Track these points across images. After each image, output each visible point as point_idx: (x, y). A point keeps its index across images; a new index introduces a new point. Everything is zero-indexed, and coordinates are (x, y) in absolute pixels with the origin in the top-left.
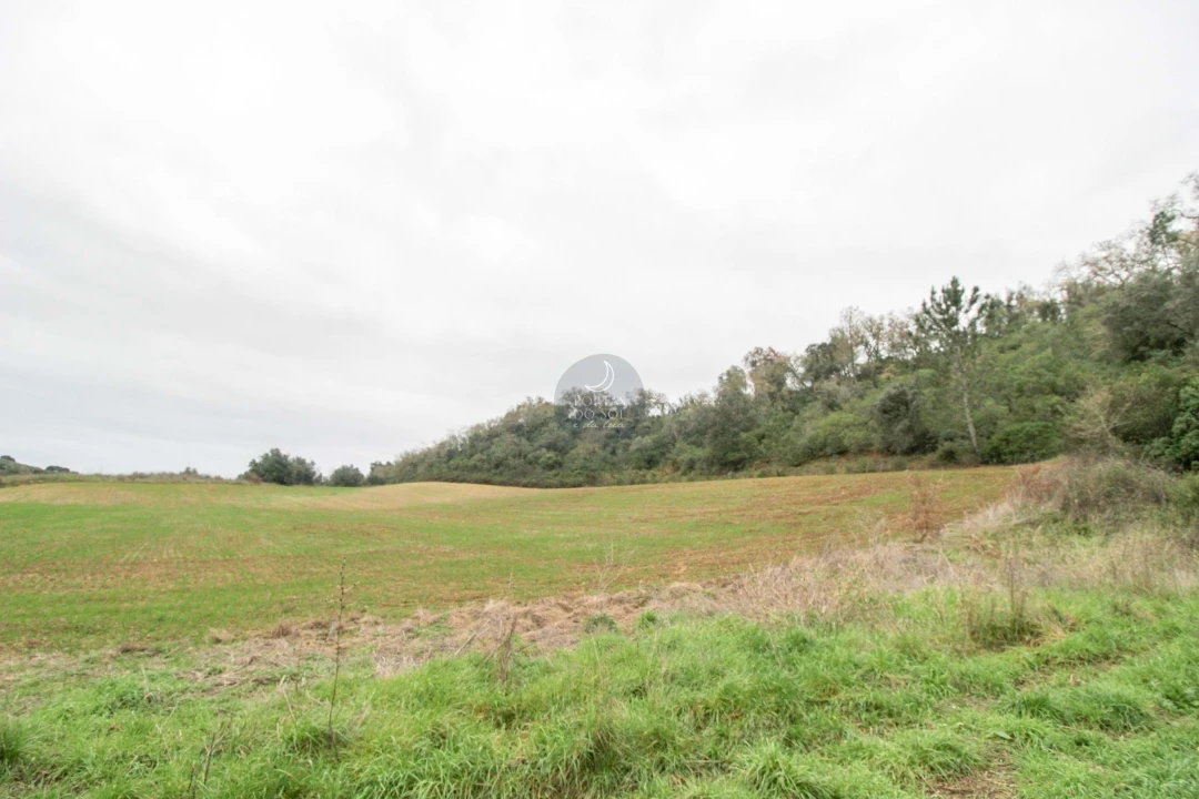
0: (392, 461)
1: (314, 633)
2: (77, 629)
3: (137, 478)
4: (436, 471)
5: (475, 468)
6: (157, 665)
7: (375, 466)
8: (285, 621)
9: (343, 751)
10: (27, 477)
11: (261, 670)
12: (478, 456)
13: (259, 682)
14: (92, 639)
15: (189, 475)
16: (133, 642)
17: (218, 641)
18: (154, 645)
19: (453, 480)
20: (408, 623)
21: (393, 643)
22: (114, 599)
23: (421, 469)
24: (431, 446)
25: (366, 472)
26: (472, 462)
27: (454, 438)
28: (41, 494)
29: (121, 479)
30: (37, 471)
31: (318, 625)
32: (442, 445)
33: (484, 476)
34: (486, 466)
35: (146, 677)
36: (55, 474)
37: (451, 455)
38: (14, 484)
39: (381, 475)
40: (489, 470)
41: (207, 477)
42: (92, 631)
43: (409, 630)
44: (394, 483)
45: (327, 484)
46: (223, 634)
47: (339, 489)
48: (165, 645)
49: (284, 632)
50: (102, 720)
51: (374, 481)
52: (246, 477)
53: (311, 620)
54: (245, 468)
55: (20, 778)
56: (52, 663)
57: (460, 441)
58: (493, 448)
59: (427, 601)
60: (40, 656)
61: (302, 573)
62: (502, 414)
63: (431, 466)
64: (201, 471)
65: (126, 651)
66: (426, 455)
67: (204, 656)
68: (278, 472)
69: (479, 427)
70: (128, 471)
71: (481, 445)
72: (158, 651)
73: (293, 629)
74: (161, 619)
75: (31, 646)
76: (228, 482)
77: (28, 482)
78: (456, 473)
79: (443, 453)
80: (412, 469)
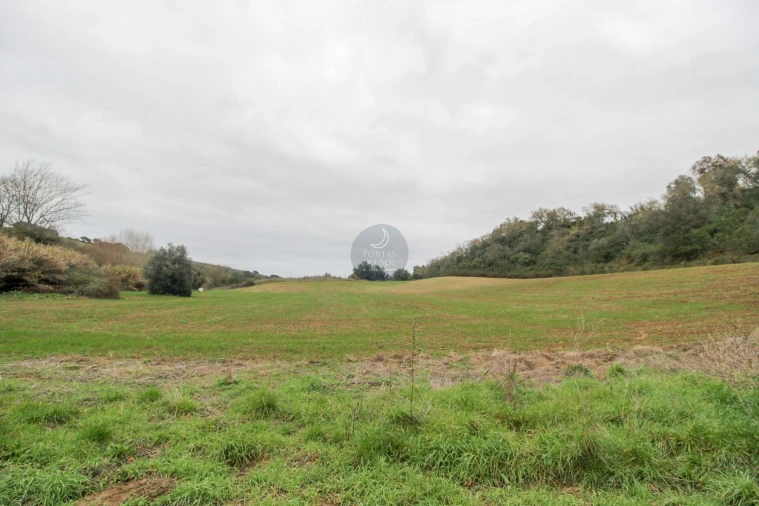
0: (425, 265)
1: (396, 360)
2: (291, 351)
3: (306, 279)
4: (451, 270)
5: (475, 267)
6: (324, 371)
7: (416, 268)
8: (381, 353)
9: (419, 427)
10: (264, 280)
11: (373, 378)
12: (476, 260)
13: (372, 384)
14: (297, 356)
15: (327, 276)
16: (314, 359)
17: (350, 361)
18: (323, 360)
19: (462, 275)
20: (445, 360)
21: (439, 370)
22: (304, 337)
23: (442, 269)
24: (447, 254)
25: (411, 272)
26: (473, 263)
27: (460, 249)
28: (270, 288)
29: (299, 280)
30: (267, 277)
31: (396, 357)
32: (453, 254)
33: (481, 272)
34: (482, 266)
35: (322, 375)
36: (274, 279)
37: (460, 259)
38: (259, 284)
39: (420, 273)
40: (484, 268)
41: (335, 278)
42: (296, 352)
43: (446, 364)
44: (427, 278)
45: (391, 279)
46: (352, 358)
47: (398, 282)
48: (328, 361)
49: (380, 359)
50: (305, 395)
51: (416, 277)
52: (352, 277)
53: (393, 354)
54: (351, 272)
55: (277, 418)
56: (283, 366)
57: (464, 250)
58: (486, 254)
59: (456, 347)
60: (278, 362)
61: (385, 328)
62: (490, 231)
63: (448, 267)
64: (332, 275)
65: (312, 362)
66: (444, 260)
67: (345, 368)
68: (366, 273)
69: (475, 241)
70: (301, 276)
71: (478, 252)
72: (325, 364)
73: (385, 358)
74: (324, 348)
75: (275, 357)
76: (345, 280)
77: (264, 283)
78: (463, 271)
79: (455, 259)
80: (437, 269)
